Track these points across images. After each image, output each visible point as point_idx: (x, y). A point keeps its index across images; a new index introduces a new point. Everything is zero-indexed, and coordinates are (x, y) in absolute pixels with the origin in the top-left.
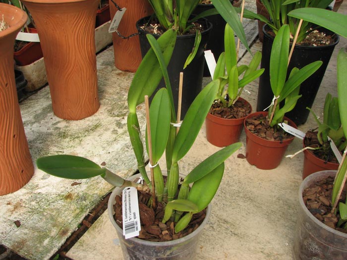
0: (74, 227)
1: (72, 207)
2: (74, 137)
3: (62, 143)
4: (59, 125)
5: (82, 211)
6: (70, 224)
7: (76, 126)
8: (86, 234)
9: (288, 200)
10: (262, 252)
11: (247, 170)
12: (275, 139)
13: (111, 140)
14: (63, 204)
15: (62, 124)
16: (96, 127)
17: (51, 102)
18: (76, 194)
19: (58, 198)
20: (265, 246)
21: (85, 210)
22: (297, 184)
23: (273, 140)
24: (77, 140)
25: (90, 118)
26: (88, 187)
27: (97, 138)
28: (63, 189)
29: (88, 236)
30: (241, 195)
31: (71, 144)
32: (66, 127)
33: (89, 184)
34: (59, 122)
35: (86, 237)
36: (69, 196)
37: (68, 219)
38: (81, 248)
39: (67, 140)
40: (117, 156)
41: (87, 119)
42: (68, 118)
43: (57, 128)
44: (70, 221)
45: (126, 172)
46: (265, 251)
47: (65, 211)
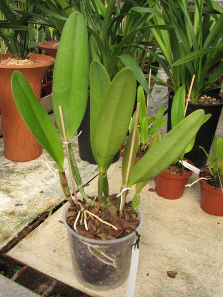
0: (15, 234)
1: (15, 221)
2: (19, 173)
3: (10, 177)
4: (8, 165)
5: (22, 223)
6: (12, 232)
7: (21, 166)
8: (24, 240)
9: (189, 220)
10: (165, 256)
11: (156, 199)
12: (177, 173)
13: (49, 176)
14: (7, 218)
15: (11, 165)
16: (38, 167)
17: (3, 149)
18: (18, 212)
19: (4, 214)
20: (168, 252)
21: (25, 223)
22: (196, 210)
23: (175, 173)
24: (22, 176)
25: (33, 161)
26: (28, 207)
27: (39, 175)
28: (8, 208)
29: (25, 241)
30: (150, 216)
31: (17, 178)
32: (14, 166)
33: (29, 205)
34: (8, 163)
35: (23, 242)
36: (13, 213)
37: (11, 229)
38: (20, 249)
39: (14, 175)
40: (53, 187)
41: (31, 161)
42: (16, 160)
43: (7, 167)
44: (11, 230)
45: (59, 198)
46: (168, 256)
47: (9, 223)
